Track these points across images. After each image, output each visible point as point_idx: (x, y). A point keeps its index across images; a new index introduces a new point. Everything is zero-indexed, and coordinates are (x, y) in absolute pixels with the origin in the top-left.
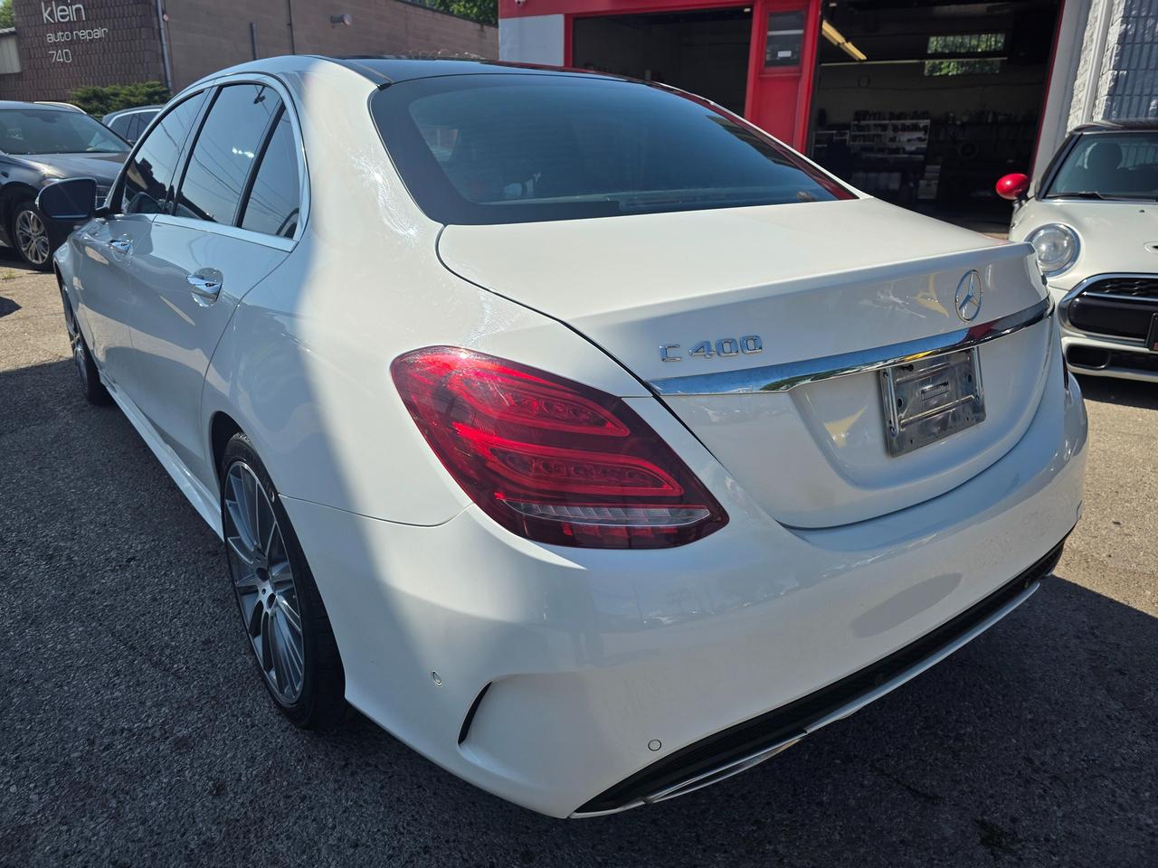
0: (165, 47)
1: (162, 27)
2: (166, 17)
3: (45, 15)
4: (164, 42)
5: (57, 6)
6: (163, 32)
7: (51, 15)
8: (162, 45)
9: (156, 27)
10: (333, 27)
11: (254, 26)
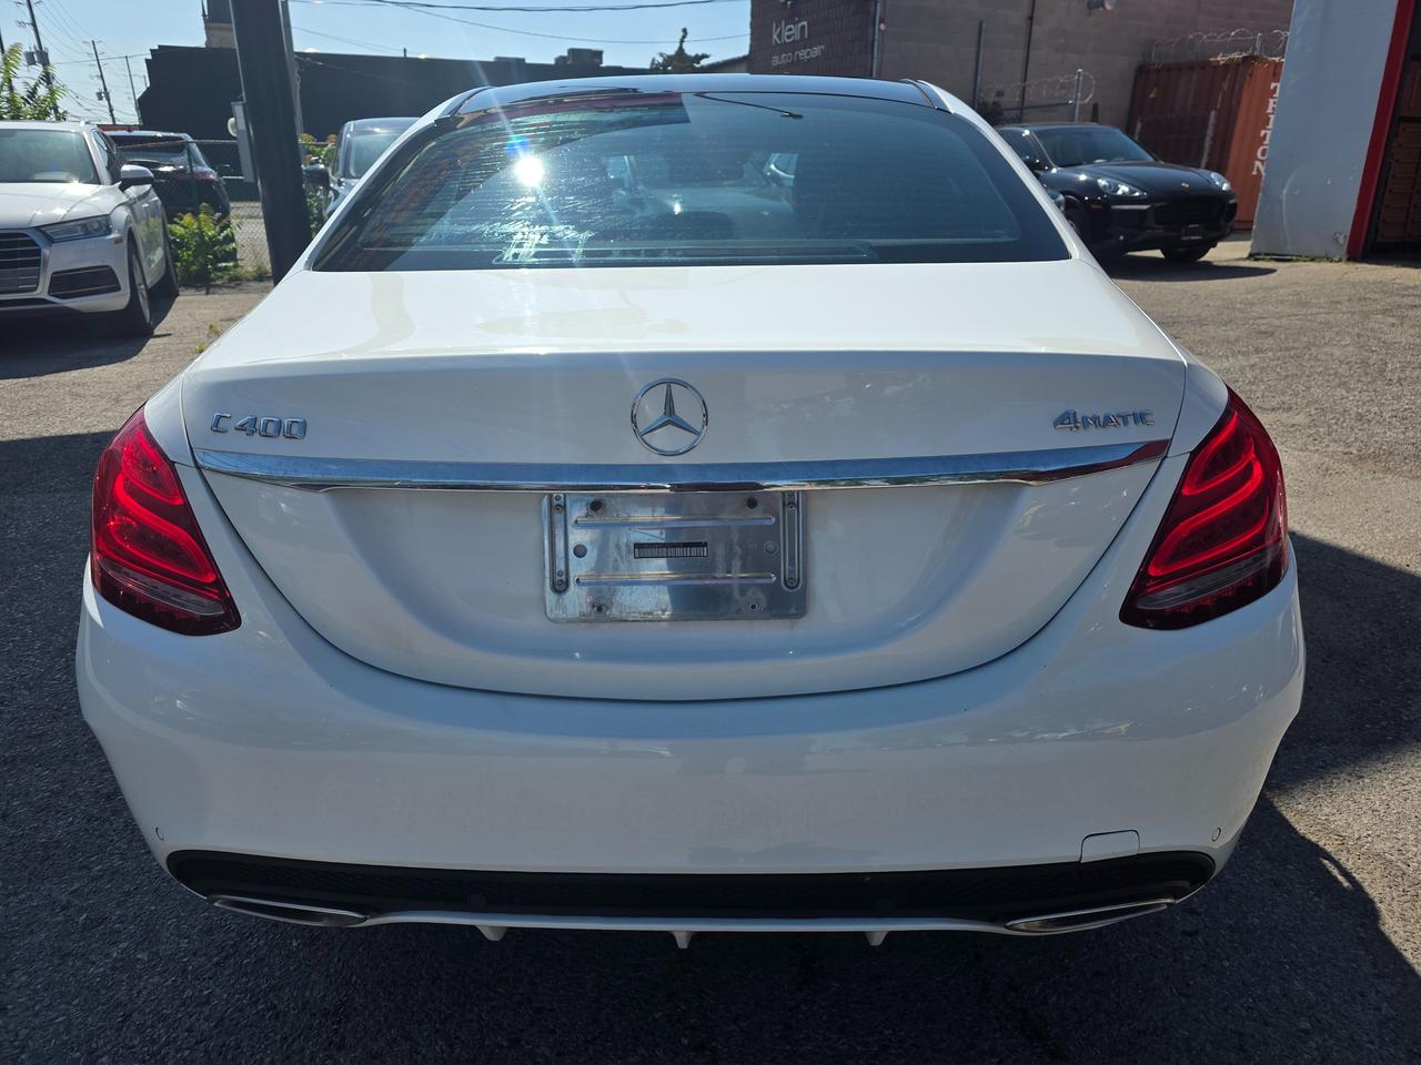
0: (875, 61)
1: (876, 37)
2: (882, 27)
3: (775, 37)
4: (875, 56)
5: (786, 25)
6: (876, 43)
7: (779, 36)
8: (873, 58)
9: (870, 38)
10: (1090, 15)
11: (984, 25)
